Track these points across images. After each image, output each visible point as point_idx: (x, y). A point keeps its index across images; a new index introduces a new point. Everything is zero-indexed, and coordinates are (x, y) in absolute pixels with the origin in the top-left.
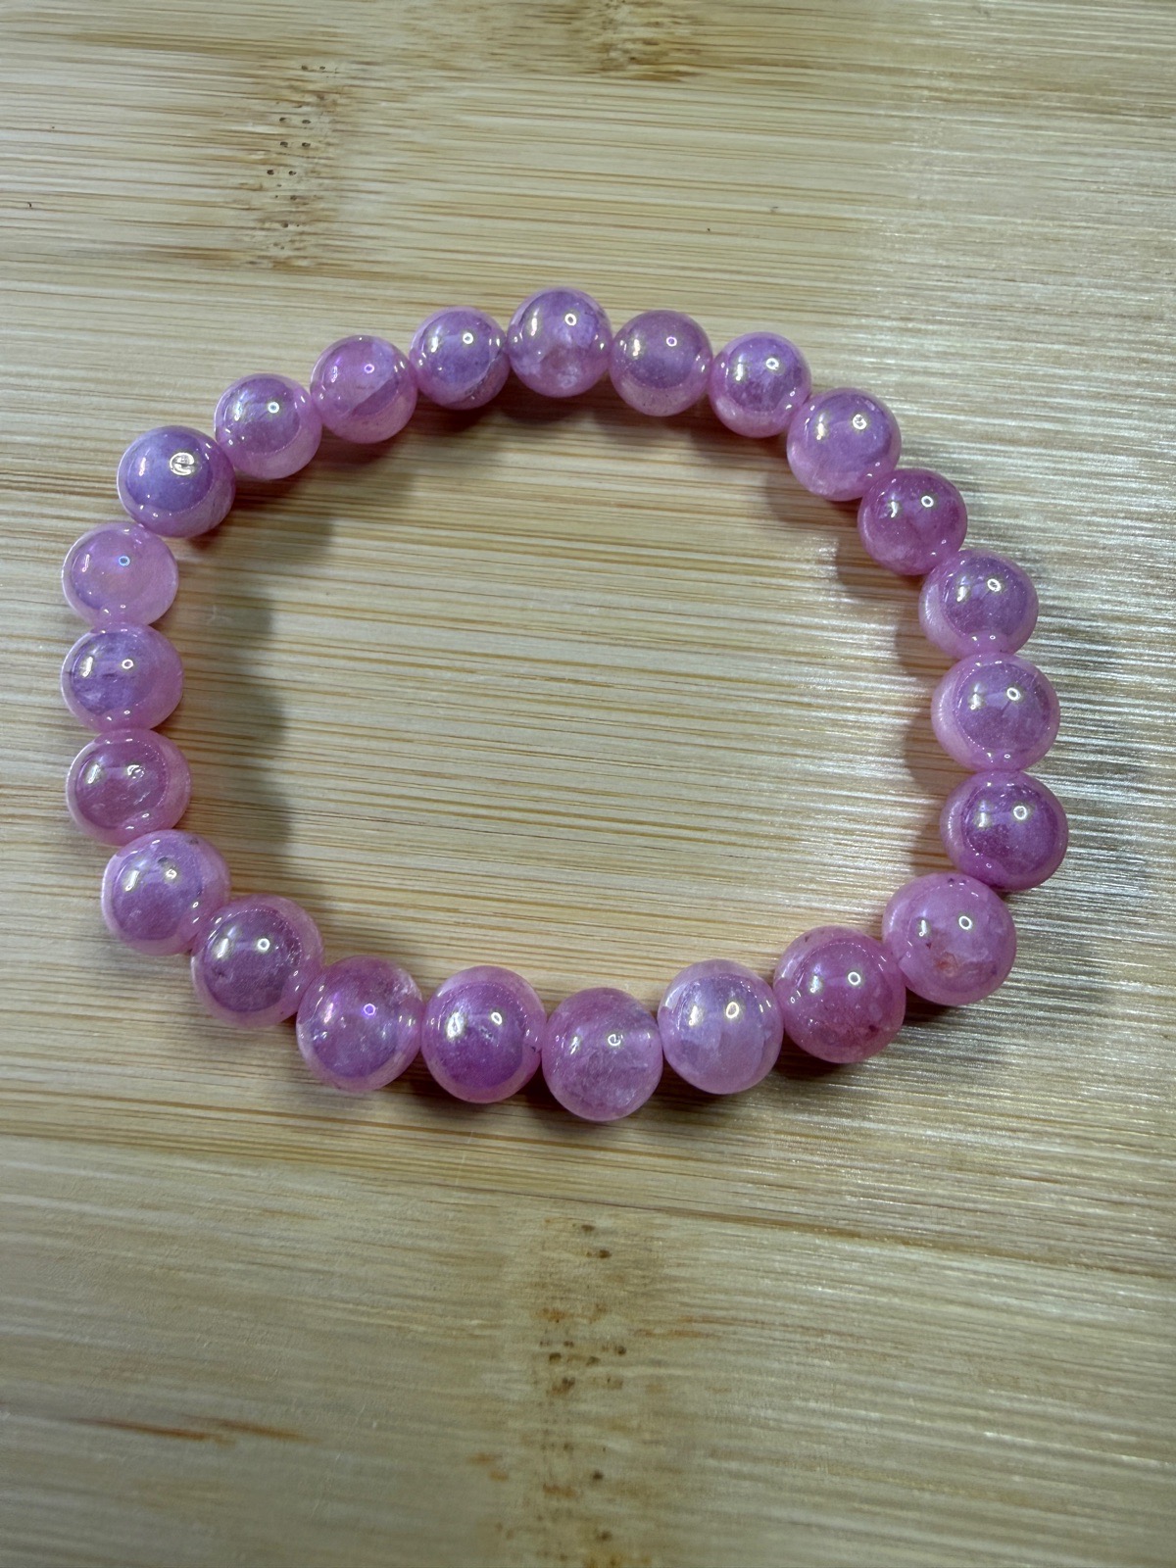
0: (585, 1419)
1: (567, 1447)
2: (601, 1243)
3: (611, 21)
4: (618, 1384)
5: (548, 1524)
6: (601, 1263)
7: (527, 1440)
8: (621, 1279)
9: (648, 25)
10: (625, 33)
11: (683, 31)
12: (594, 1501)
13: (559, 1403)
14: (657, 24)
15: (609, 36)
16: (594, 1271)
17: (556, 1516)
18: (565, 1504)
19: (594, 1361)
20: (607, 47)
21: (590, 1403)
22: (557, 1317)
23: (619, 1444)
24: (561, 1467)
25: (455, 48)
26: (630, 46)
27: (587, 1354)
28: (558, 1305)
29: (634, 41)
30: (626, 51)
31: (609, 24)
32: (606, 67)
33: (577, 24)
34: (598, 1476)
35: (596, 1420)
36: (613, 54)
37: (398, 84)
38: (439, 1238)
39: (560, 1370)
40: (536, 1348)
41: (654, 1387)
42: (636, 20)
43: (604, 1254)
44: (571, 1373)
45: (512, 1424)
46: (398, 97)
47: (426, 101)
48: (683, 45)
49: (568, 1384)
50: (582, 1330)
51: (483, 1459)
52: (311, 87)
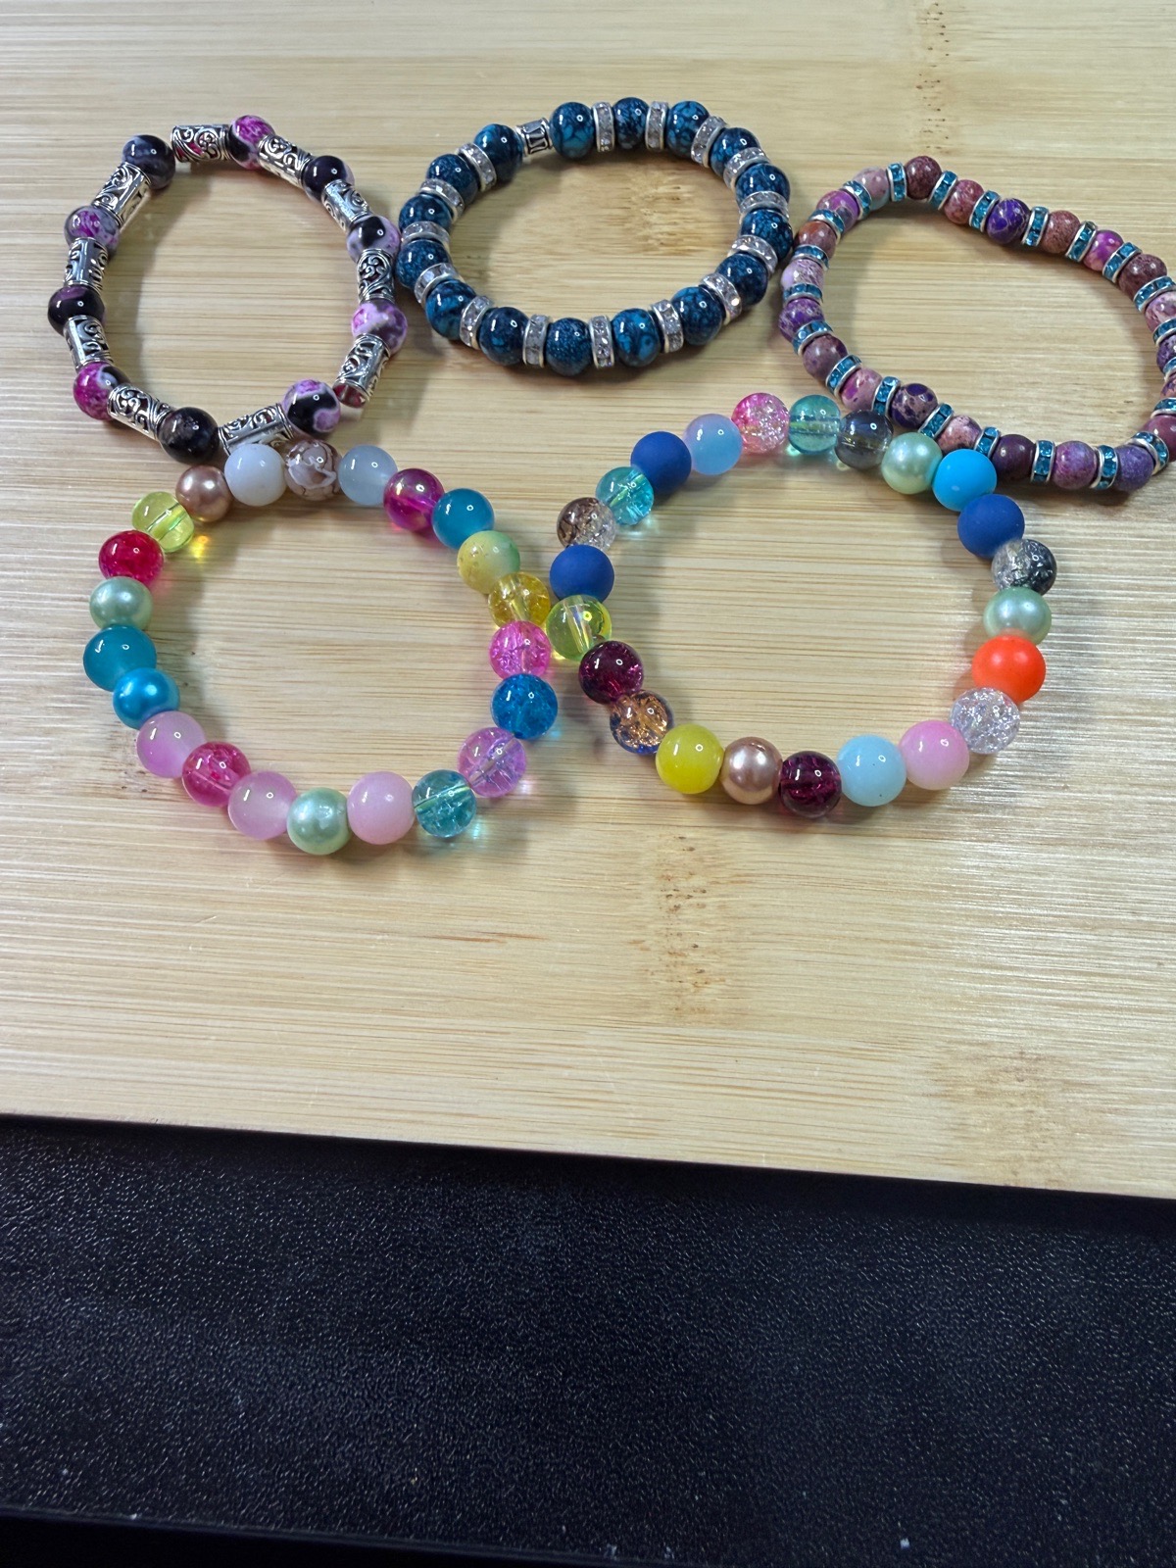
0: (687, 922)
1: (679, 935)
2: (691, 844)
3: (648, 223)
4: (704, 906)
5: (672, 968)
6: (689, 853)
7: (658, 933)
8: (701, 860)
9: (669, 224)
10: (656, 229)
11: (690, 227)
12: (694, 957)
13: (673, 916)
14: (675, 224)
15: (646, 232)
16: (688, 857)
17: (675, 964)
18: (680, 959)
19: (690, 897)
20: (646, 238)
21: (689, 914)
22: (669, 879)
23: (706, 932)
24: (677, 944)
25: (558, 242)
26: (660, 236)
27: (686, 894)
28: (670, 874)
29: (662, 233)
30: (658, 240)
31: (647, 224)
32: (647, 249)
33: (628, 225)
34: (696, 946)
35: (693, 922)
36: (650, 242)
37: (526, 264)
38: (604, 847)
39: (672, 902)
40: (660, 893)
41: (722, 907)
42: (662, 222)
43: (691, 849)
44: (680, 902)
45: (652, 926)
46: (527, 271)
47: (542, 273)
48: (689, 234)
49: (677, 907)
50: (682, 884)
51: (635, 942)
52: (475, 268)
